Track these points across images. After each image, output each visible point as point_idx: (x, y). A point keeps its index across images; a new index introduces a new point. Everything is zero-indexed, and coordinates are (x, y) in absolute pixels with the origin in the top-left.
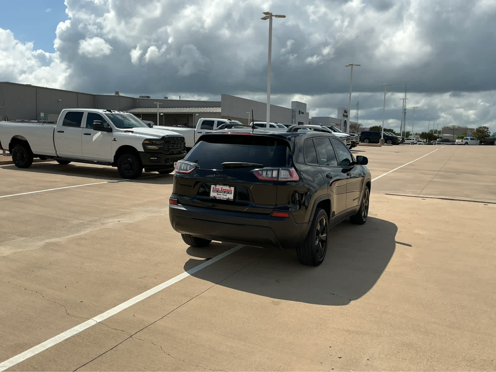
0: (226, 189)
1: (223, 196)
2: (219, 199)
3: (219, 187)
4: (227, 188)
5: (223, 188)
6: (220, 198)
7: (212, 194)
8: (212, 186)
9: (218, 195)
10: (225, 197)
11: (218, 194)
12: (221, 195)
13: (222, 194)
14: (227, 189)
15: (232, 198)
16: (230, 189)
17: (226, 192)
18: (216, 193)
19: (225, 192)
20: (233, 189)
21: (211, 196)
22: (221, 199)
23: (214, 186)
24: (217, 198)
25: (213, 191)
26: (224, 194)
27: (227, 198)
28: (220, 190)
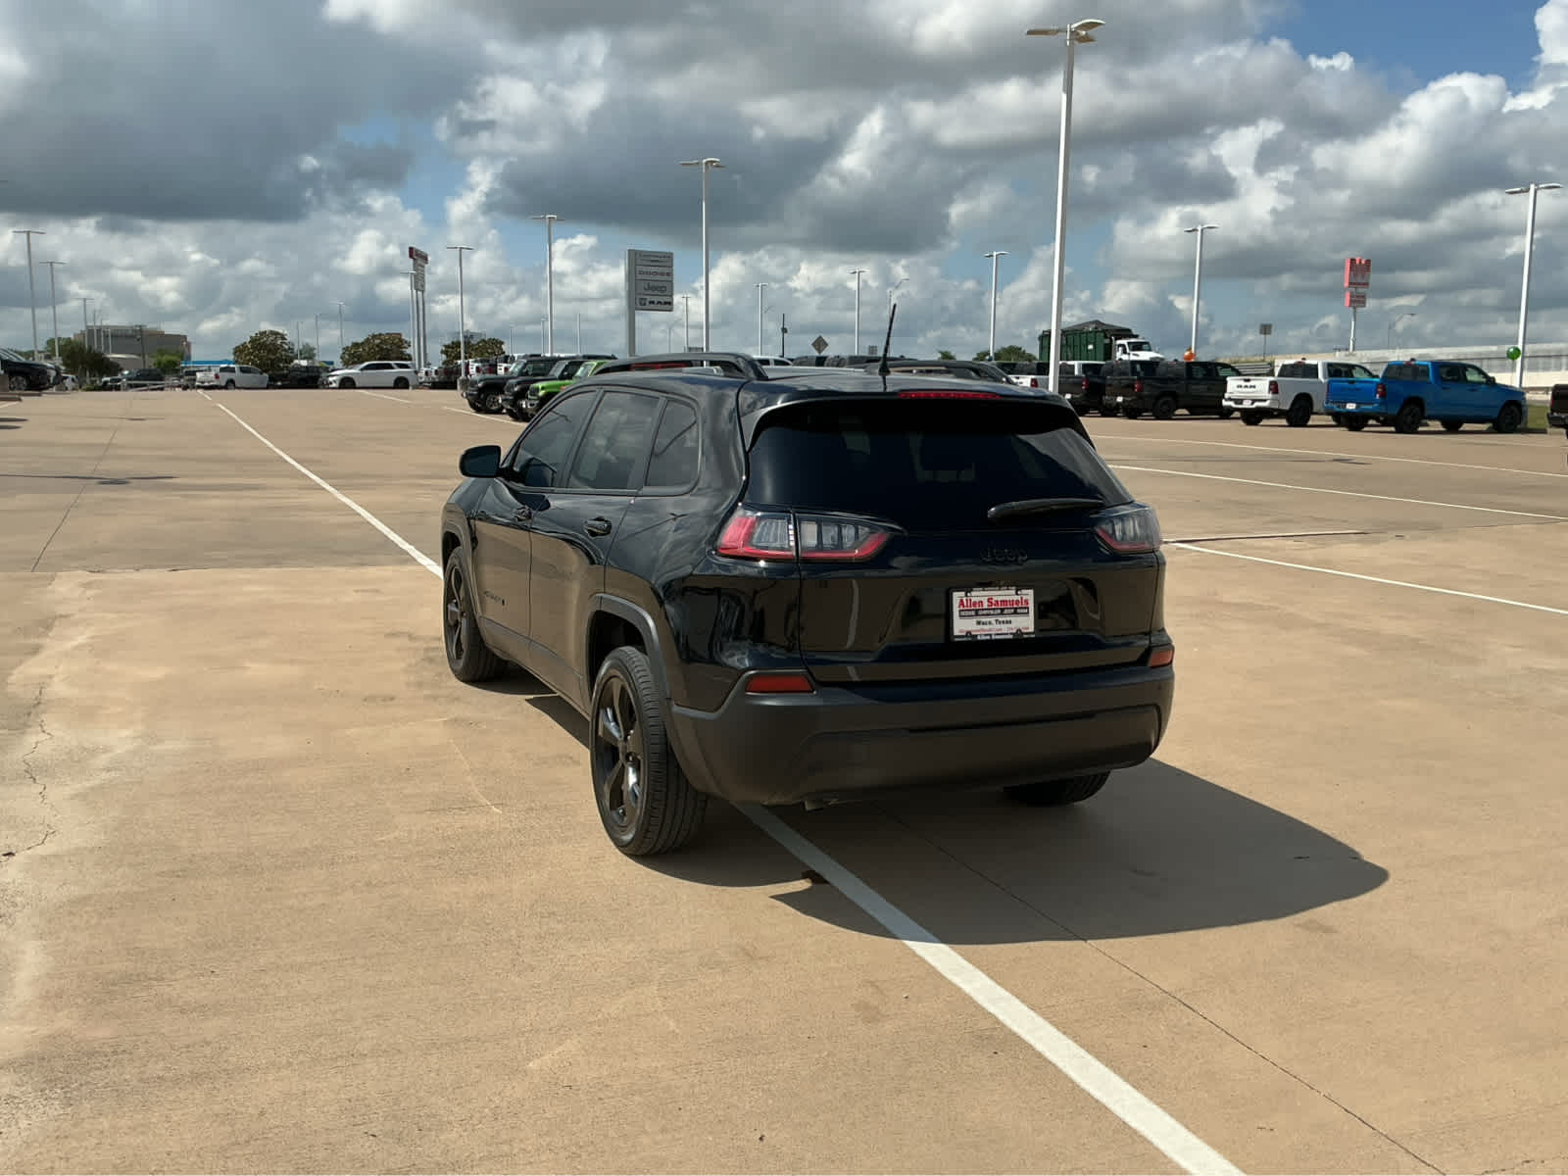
0: (1004, 598)
1: (998, 626)
2: (988, 637)
3: (980, 596)
4: (1008, 595)
5: (995, 598)
6: (991, 635)
7: (961, 626)
8: (957, 596)
9: (981, 626)
10: (1005, 628)
11: (979, 623)
12: (990, 623)
13: (993, 620)
14: (1008, 598)
15: (1032, 629)
16: (1019, 598)
17: (1006, 611)
18: (974, 621)
19: (1003, 610)
20: (1029, 595)
21: (956, 632)
22: (993, 637)
23: (963, 593)
24: (979, 638)
25: (961, 616)
26: (1001, 619)
27: (1014, 631)
28: (985, 606)
